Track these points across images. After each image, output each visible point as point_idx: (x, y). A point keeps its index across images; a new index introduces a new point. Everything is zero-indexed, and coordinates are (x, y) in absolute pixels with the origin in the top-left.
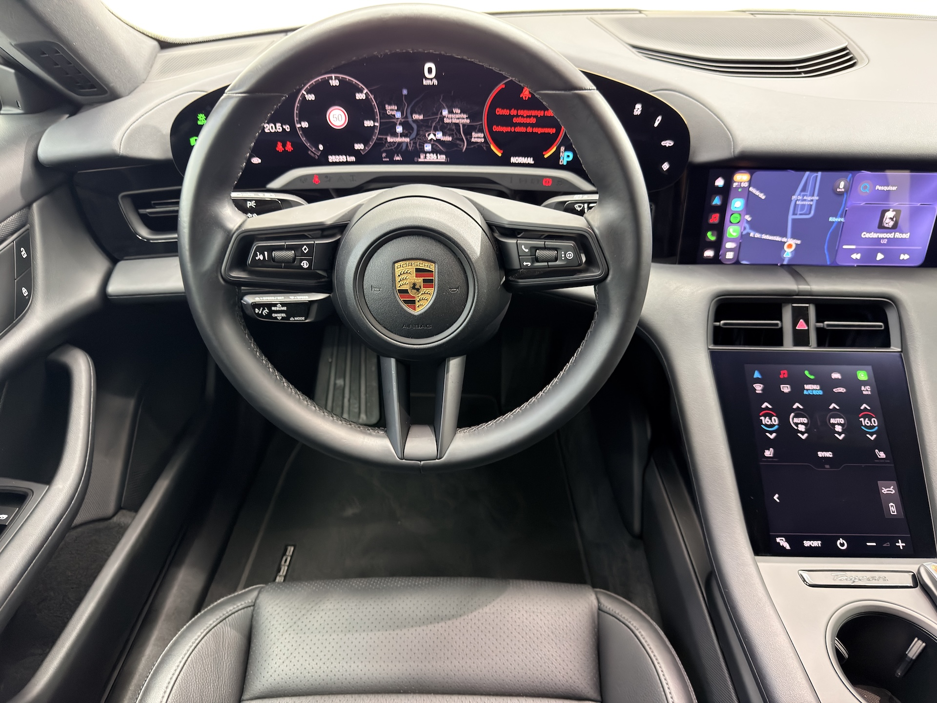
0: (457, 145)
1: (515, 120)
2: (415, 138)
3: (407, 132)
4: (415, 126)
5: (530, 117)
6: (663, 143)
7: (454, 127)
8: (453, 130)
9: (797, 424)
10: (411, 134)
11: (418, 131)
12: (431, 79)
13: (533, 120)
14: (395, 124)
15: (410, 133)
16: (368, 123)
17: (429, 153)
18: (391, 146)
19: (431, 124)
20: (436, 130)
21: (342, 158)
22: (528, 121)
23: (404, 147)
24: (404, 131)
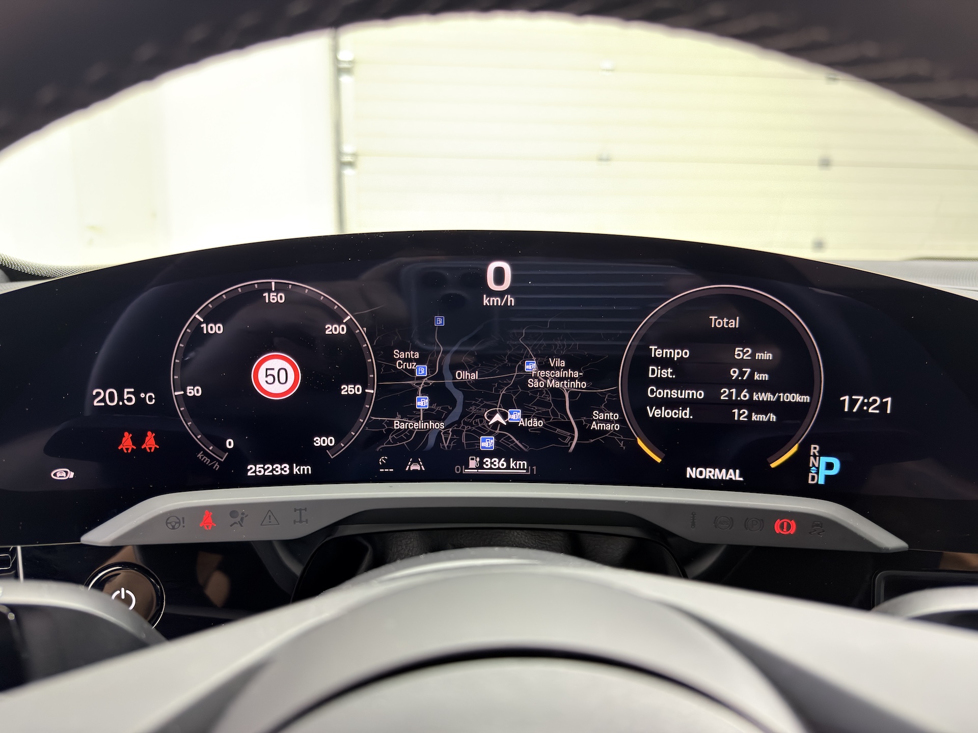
0: (555, 438)
2: (458, 422)
3: (439, 408)
4: (459, 396)
7: (550, 399)
8: (548, 405)
10: (449, 412)
11: (466, 405)
12: (501, 294)
14: (414, 393)
15: (446, 409)
16: (348, 389)
17: (490, 454)
18: (402, 440)
19: (498, 391)
20: (508, 404)
21: (281, 469)
23: (432, 442)
24: (434, 407)
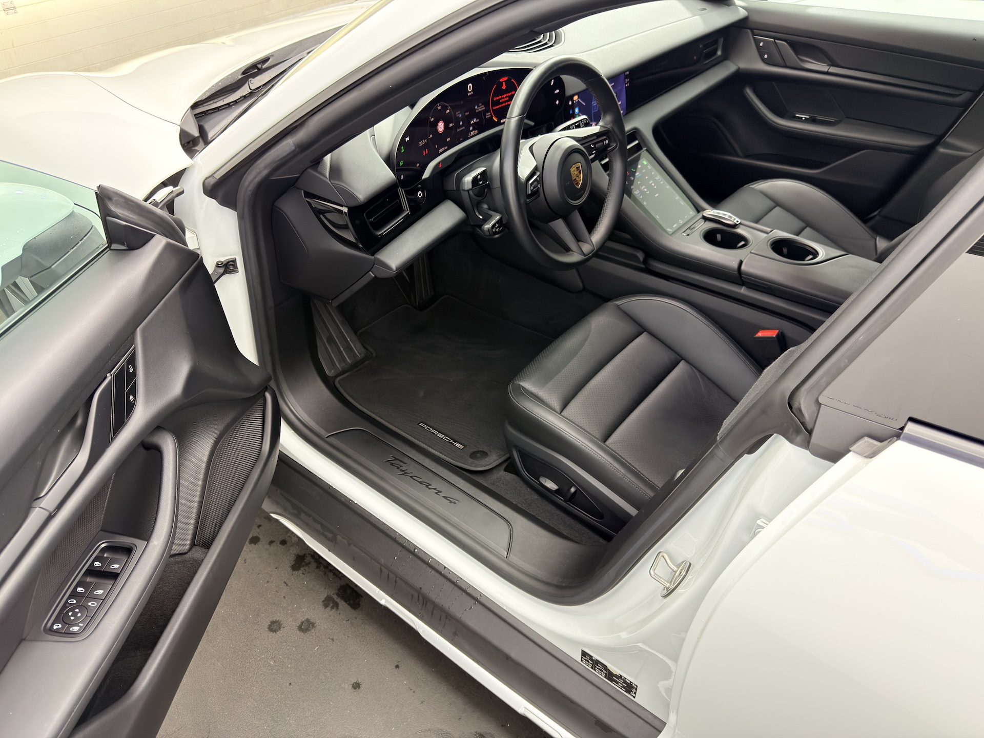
1: (501, 101)
2: (467, 125)
3: (464, 123)
4: (466, 119)
5: (506, 97)
6: (555, 92)
7: (480, 113)
8: (479, 115)
9: (644, 189)
11: (467, 121)
12: (470, 92)
13: (508, 98)
14: (460, 121)
16: (451, 125)
17: (472, 131)
19: (471, 115)
20: (473, 117)
21: (443, 149)
22: (506, 99)
